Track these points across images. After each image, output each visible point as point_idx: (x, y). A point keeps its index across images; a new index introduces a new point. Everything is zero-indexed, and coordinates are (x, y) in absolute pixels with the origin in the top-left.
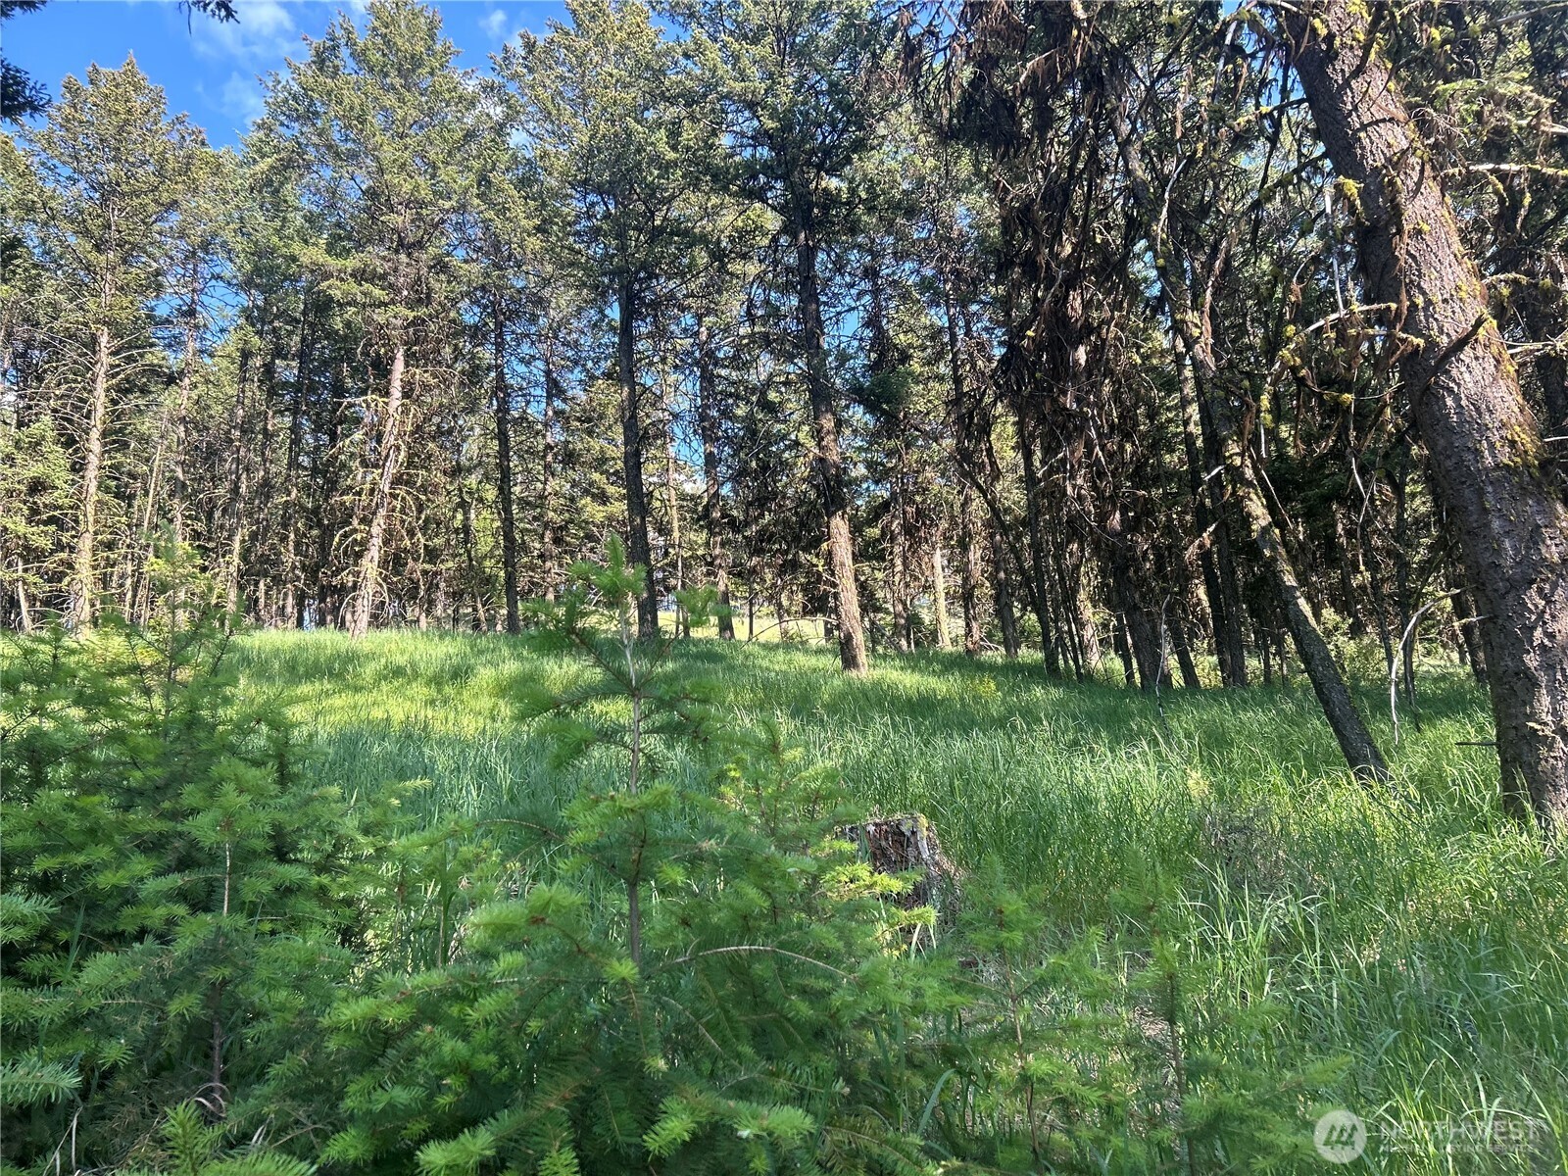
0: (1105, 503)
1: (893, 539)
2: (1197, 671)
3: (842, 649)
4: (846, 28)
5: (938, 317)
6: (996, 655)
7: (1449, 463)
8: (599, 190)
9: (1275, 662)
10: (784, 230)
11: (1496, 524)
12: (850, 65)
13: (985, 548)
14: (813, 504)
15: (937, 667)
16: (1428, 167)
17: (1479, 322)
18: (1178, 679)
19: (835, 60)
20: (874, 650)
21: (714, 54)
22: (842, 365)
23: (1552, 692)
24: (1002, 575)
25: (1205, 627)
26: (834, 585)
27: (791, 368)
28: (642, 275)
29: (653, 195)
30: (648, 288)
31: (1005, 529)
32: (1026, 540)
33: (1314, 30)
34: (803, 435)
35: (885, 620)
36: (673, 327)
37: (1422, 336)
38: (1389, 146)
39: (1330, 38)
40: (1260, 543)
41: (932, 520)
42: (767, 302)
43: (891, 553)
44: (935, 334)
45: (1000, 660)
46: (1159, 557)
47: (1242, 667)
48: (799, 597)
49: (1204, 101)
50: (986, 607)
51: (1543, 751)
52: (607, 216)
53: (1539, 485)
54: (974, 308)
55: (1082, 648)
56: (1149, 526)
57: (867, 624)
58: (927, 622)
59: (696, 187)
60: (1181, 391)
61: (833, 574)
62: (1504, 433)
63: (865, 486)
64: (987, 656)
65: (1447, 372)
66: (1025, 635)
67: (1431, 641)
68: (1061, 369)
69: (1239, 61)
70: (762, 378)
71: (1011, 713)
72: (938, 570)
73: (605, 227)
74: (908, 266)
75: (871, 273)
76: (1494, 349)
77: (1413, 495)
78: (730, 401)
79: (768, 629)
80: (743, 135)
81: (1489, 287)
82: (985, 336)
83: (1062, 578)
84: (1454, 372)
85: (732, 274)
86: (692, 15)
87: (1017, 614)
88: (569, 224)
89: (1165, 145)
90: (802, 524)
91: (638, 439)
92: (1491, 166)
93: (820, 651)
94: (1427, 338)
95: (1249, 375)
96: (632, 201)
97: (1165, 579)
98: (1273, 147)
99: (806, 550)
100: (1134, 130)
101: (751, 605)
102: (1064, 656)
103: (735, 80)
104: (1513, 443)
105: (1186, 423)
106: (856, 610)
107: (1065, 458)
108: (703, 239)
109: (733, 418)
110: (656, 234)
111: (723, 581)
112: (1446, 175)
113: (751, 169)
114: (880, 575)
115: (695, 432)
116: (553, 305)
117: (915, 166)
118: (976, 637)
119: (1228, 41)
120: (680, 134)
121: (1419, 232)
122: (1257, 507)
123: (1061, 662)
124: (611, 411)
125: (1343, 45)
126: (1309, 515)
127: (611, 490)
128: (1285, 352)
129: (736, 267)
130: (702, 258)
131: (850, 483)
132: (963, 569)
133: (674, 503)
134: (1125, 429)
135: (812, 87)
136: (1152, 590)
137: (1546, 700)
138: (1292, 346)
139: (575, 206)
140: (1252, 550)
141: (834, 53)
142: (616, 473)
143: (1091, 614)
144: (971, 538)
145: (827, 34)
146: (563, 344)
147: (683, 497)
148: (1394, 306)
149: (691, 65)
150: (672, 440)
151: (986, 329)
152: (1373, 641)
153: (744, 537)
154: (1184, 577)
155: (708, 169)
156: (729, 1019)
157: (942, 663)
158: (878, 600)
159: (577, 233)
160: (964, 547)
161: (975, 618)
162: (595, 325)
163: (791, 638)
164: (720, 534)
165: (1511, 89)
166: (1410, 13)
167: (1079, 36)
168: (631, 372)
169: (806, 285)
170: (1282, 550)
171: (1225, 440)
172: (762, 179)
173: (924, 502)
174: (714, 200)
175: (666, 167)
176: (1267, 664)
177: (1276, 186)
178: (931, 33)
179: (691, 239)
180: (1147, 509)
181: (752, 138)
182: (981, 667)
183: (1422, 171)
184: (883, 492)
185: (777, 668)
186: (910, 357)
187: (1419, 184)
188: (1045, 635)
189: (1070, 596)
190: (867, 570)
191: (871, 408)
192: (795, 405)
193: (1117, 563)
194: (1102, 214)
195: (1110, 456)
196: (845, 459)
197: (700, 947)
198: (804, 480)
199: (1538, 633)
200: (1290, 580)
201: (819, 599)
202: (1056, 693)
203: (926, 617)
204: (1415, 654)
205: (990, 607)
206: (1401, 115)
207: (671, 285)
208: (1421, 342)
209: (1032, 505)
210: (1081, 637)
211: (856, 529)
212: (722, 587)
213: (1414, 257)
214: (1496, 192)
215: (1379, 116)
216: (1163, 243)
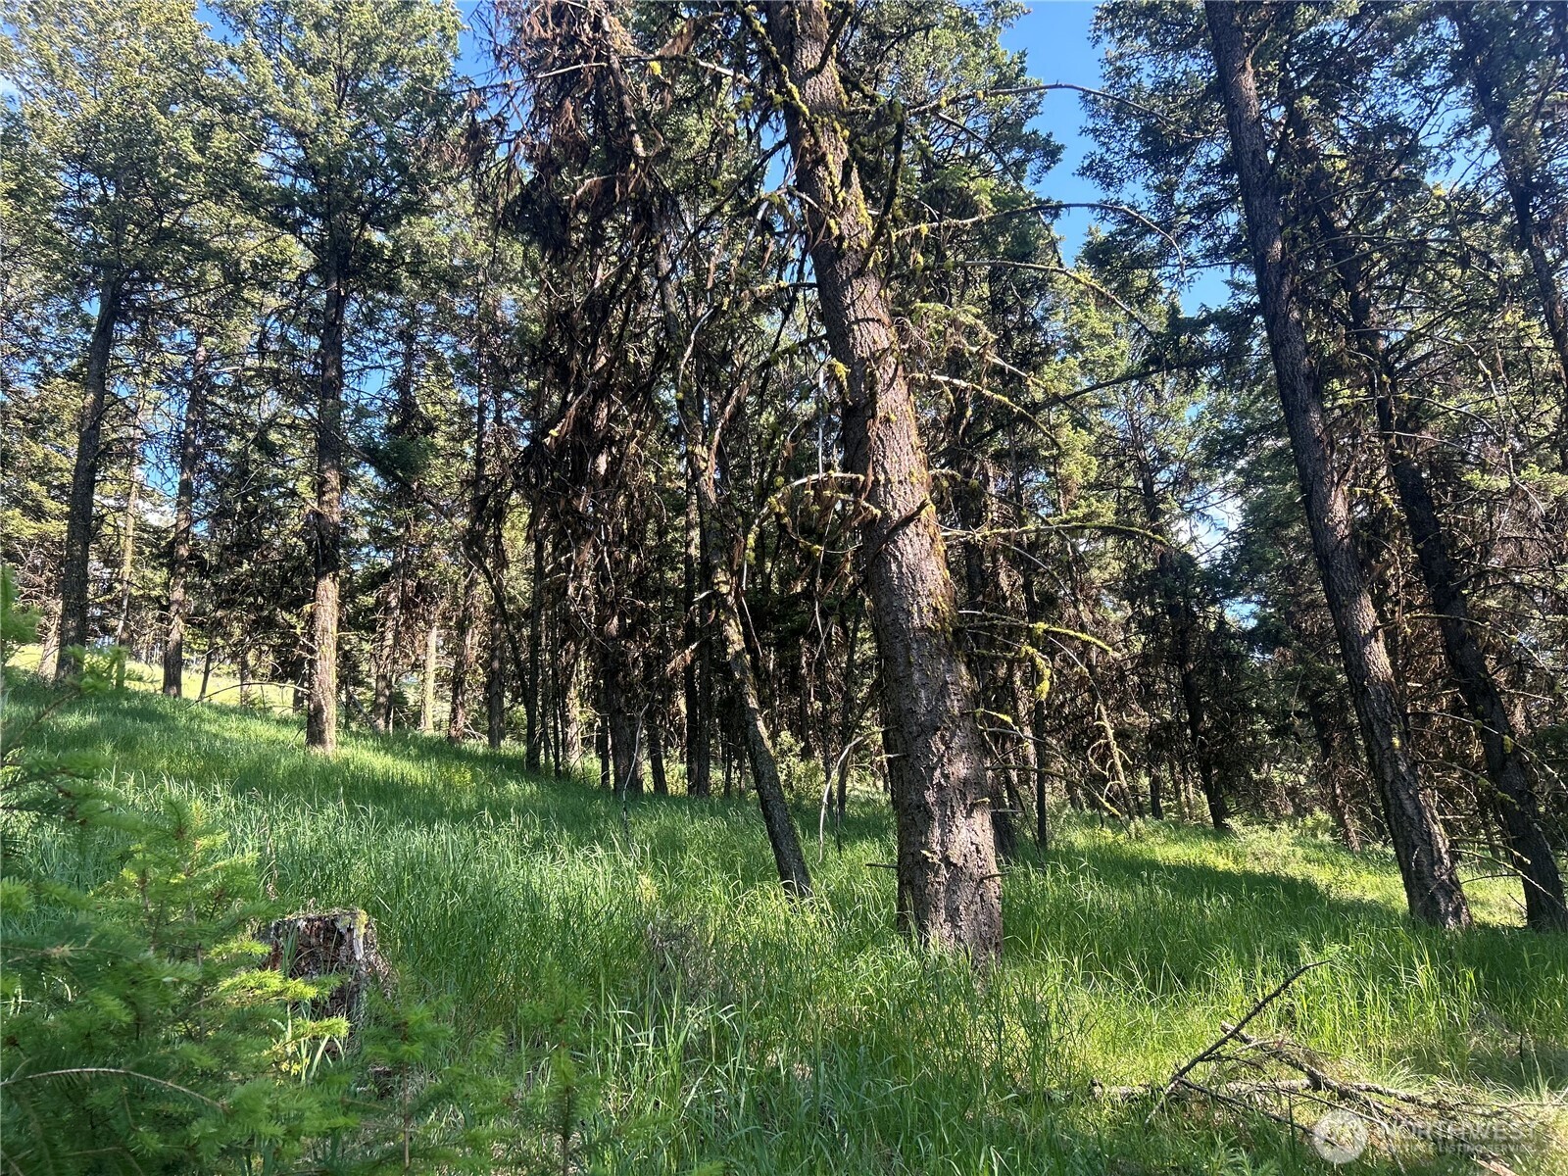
0: (607, 606)
1: (388, 610)
2: (667, 778)
3: (309, 722)
4: (414, 90)
5: (469, 396)
6: (478, 744)
7: (888, 619)
8: (98, 171)
9: (735, 775)
10: (316, 270)
11: (916, 676)
12: (413, 128)
13: (483, 634)
14: (301, 560)
15: (413, 752)
16: (900, 367)
17: (923, 506)
18: (648, 784)
19: (398, 118)
20: (347, 726)
21: (265, 69)
22: (357, 421)
23: (942, 825)
24: (496, 664)
25: (681, 735)
26: (312, 651)
27: (299, 412)
28: (136, 275)
29: (166, 194)
30: (141, 291)
31: (506, 618)
32: (526, 632)
33: (829, 228)
34: (303, 486)
35: (364, 695)
36: (163, 340)
37: (880, 508)
38: (875, 342)
39: (840, 238)
40: (733, 666)
41: (433, 598)
42: (283, 338)
43: (383, 625)
44: (464, 412)
45: (481, 750)
46: (648, 665)
47: (707, 777)
48: (270, 659)
49: (734, 262)
50: (474, 695)
51: (931, 876)
52: (103, 200)
53: (951, 649)
54: (507, 395)
55: (566, 745)
56: (643, 635)
57: (343, 698)
58: (411, 702)
59: (220, 200)
60: (687, 515)
61: (312, 639)
62: (930, 600)
63: (365, 550)
64: (470, 744)
65: (895, 542)
66: (512, 727)
67: (865, 769)
68: (580, 475)
69: (768, 236)
70: (265, 416)
71: (481, 807)
72: (432, 649)
73: (98, 212)
74: (446, 338)
75: (407, 337)
76: (931, 530)
77: (864, 640)
78: (222, 433)
79: (225, 688)
80: (284, 160)
81: (935, 478)
82: (513, 425)
83: (555, 674)
84: (900, 543)
85: (247, 302)
86: (246, 22)
87: (507, 704)
88: (53, 198)
89: (698, 290)
90: (285, 581)
91: (95, 455)
92: (946, 378)
93: (284, 722)
94: (884, 510)
95: (742, 513)
96: (137, 193)
97: (650, 686)
98: (786, 318)
99: (286, 608)
100: (674, 269)
101: (209, 660)
102: (546, 751)
103: (285, 103)
104: (936, 610)
105: (688, 545)
106: (332, 680)
107: (570, 559)
108: (218, 255)
109: (222, 453)
110: (163, 236)
111: (178, 629)
112: (913, 378)
113: (287, 199)
114: (367, 647)
115: (172, 459)
116: (13, 281)
117: (466, 245)
118: (461, 724)
119: (759, 217)
120: (209, 138)
121: (888, 420)
122: (733, 632)
123: (542, 757)
124: (67, 416)
125: (850, 247)
126: (781, 645)
127: (50, 505)
128: (772, 500)
129: (254, 295)
130: (214, 275)
131: (349, 544)
132: (457, 652)
133: (131, 533)
134: (633, 540)
135: (368, 136)
136: (636, 696)
137: (937, 832)
138: (779, 496)
139: (64, 180)
140: (726, 670)
141: (398, 110)
142: (61, 487)
143: (579, 713)
144: (471, 622)
145: (396, 90)
146: (18, 329)
147: (142, 527)
148: (862, 478)
149: (235, 72)
150: (141, 462)
151: (516, 419)
152: (817, 765)
153: (214, 584)
154: (667, 687)
155: (237, 184)
156: (54, 1155)
157: (420, 748)
158: (361, 672)
159: (61, 211)
160: (462, 629)
161: (463, 706)
162: (65, 315)
163: (252, 703)
164: (183, 576)
165: (969, 320)
166: (904, 236)
167: (635, 171)
168: (102, 378)
169: (330, 329)
170: (750, 675)
171: (715, 567)
172: (298, 212)
173: (425, 578)
174: (239, 220)
175: (187, 169)
176: (728, 777)
177: (785, 352)
178: (500, 122)
179: (204, 252)
180: (643, 618)
181: (294, 167)
182: (462, 756)
183: (896, 370)
184: (385, 560)
185: (227, 735)
186: (436, 429)
187: (892, 380)
188: (531, 727)
189: (561, 692)
190: (354, 640)
191: (384, 471)
192: (298, 453)
193: (609, 664)
194: (637, 337)
195: (617, 563)
196: (345, 519)
197: (29, 1069)
198: (295, 534)
199: (937, 773)
200: (753, 703)
201: (292, 664)
202: (530, 788)
203: (411, 697)
204: (849, 779)
205: (480, 695)
206: (886, 319)
207: (172, 295)
208: (878, 512)
209: (536, 598)
210: (565, 734)
211: (347, 595)
212: (175, 636)
213: (882, 441)
214: (948, 401)
215: (870, 315)
216: (685, 378)
